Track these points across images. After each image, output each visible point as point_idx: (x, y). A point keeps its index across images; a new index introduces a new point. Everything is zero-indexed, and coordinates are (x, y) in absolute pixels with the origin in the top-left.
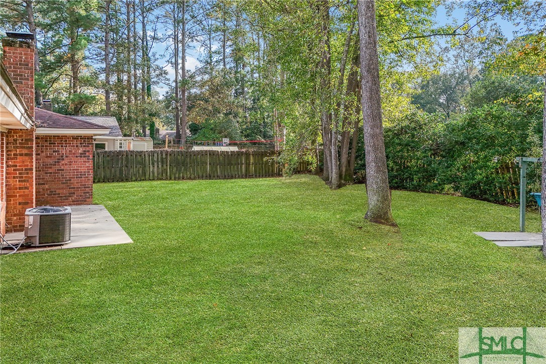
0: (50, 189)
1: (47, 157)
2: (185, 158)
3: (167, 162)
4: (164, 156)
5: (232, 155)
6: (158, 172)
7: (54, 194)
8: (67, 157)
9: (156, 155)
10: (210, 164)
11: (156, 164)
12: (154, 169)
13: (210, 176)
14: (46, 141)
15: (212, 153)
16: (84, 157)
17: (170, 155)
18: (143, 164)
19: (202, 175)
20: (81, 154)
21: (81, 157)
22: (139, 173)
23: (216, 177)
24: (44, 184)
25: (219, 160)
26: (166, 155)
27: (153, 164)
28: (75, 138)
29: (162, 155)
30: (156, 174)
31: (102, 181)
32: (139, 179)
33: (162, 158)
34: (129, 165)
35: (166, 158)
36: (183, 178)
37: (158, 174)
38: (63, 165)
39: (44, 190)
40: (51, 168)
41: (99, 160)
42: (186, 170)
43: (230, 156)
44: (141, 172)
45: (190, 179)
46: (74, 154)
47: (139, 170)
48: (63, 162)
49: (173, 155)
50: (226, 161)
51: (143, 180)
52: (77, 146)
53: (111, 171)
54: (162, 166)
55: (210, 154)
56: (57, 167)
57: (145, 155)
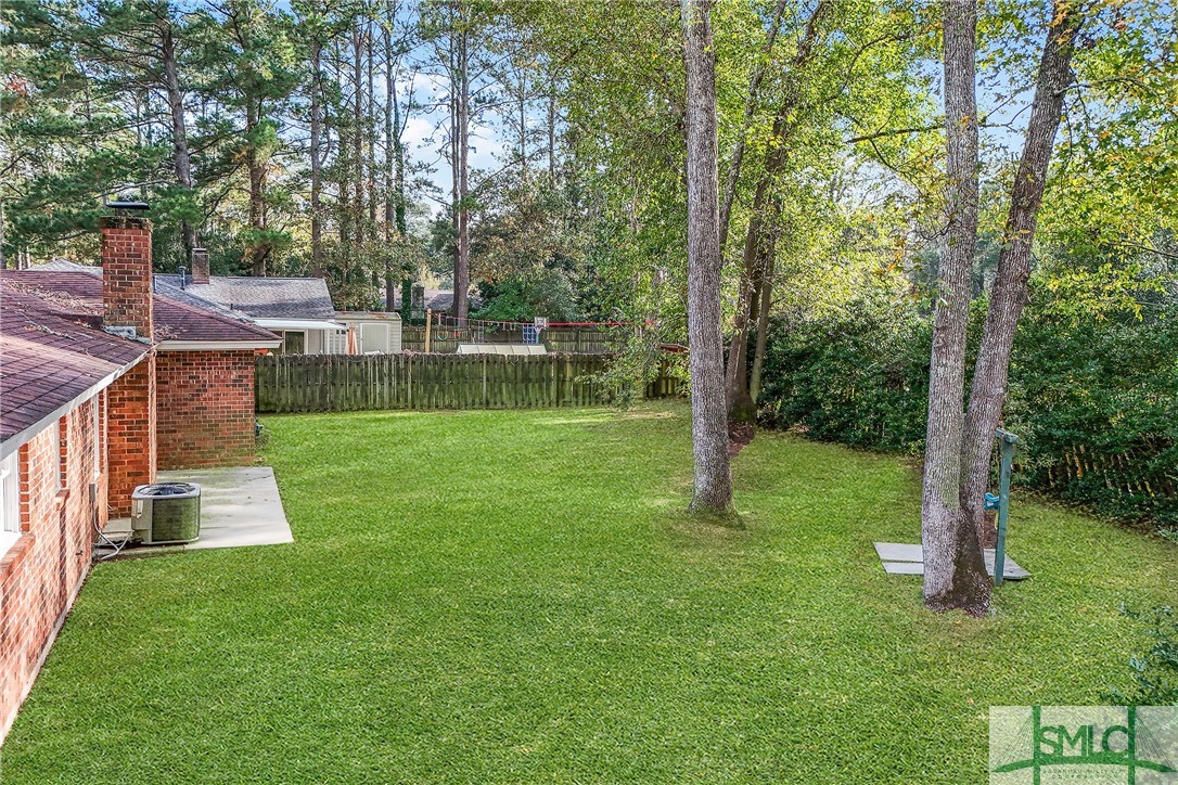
0: (184, 440)
1: (180, 387)
2: (440, 371)
3: (406, 376)
4: (402, 365)
5: (530, 363)
6: (390, 393)
8: (211, 386)
9: (386, 363)
10: (488, 380)
11: (386, 379)
12: (380, 389)
13: (488, 403)
14: (178, 360)
15: (492, 360)
16: (239, 386)
17: (413, 363)
18: (363, 379)
19: (473, 401)
20: (234, 381)
21: (234, 386)
22: (355, 395)
23: (499, 405)
24: (175, 431)
25: (506, 372)
26: (406, 363)
27: (381, 379)
29: (398, 363)
30: (386, 399)
31: (288, 409)
32: (355, 408)
33: (398, 370)
34: (338, 382)
35: (406, 369)
36: (437, 407)
37: (390, 399)
38: (205, 399)
39: (174, 440)
40: (186, 404)
42: (442, 390)
43: (527, 365)
44: (358, 393)
45: (450, 407)
46: (223, 381)
47: (355, 392)
48: (205, 395)
49: (418, 363)
50: (520, 374)
51: (363, 409)
52: (228, 368)
53: (305, 393)
54: (398, 383)
55: (488, 361)
56: (196, 404)
57: (366, 363)
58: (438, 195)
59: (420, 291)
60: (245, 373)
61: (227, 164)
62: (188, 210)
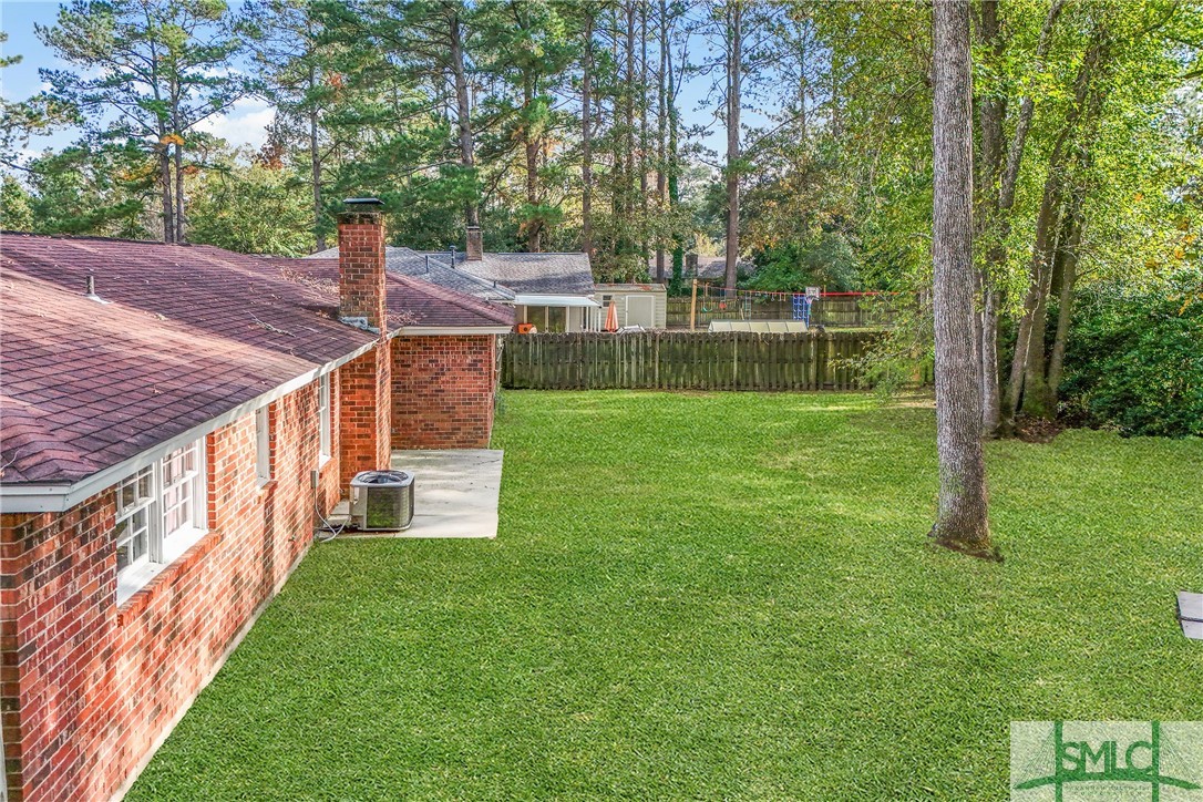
0: (424, 421)
1: (421, 370)
2: (689, 349)
3: (654, 355)
4: (649, 344)
5: (786, 341)
6: (637, 372)
7: (431, 430)
8: (449, 370)
9: (634, 341)
10: (739, 360)
11: (633, 358)
12: (631, 369)
13: (738, 384)
14: (419, 344)
15: (744, 338)
16: (475, 370)
17: (661, 341)
18: (611, 358)
19: (723, 382)
20: (470, 365)
21: (469, 370)
22: (604, 375)
23: (751, 386)
24: (416, 412)
25: (759, 352)
26: (654, 341)
27: (629, 358)
28: (461, 340)
29: (646, 342)
30: (634, 378)
31: (540, 386)
32: (603, 386)
33: (646, 349)
34: (587, 360)
35: (653, 348)
36: (685, 387)
37: (638, 378)
38: (443, 382)
39: (416, 421)
40: (426, 387)
41: (536, 348)
42: (690, 370)
43: (782, 345)
44: (607, 372)
45: (697, 388)
46: (459, 365)
47: (603, 370)
48: (443, 378)
49: (665, 341)
50: (774, 354)
51: (611, 388)
52: (464, 353)
53: (556, 369)
54: (646, 362)
55: (739, 340)
56: (435, 386)
57: (614, 342)
58: (712, 158)
59: (693, 259)
60: (480, 357)
61: (509, 142)
62: (468, 189)
